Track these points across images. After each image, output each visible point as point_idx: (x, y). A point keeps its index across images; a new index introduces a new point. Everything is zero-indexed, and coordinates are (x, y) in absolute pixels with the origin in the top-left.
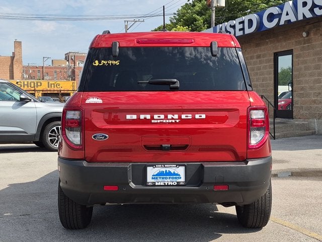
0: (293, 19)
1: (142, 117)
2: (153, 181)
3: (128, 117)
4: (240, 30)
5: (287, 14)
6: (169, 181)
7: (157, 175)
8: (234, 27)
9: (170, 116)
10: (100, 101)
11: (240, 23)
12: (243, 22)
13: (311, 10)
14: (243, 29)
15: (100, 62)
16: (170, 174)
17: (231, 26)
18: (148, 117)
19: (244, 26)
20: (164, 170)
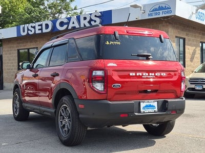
0: (77, 26)
1: (138, 74)
2: (143, 110)
3: (131, 74)
4: (39, 30)
5: (73, 23)
6: (151, 110)
7: (145, 107)
8: (34, 27)
9: (150, 74)
10: (115, 65)
11: (39, 25)
12: (41, 25)
13: (89, 22)
14: (41, 29)
15: (109, 43)
16: (150, 106)
17: (32, 27)
18: (141, 74)
19: (42, 27)
20: (148, 104)
